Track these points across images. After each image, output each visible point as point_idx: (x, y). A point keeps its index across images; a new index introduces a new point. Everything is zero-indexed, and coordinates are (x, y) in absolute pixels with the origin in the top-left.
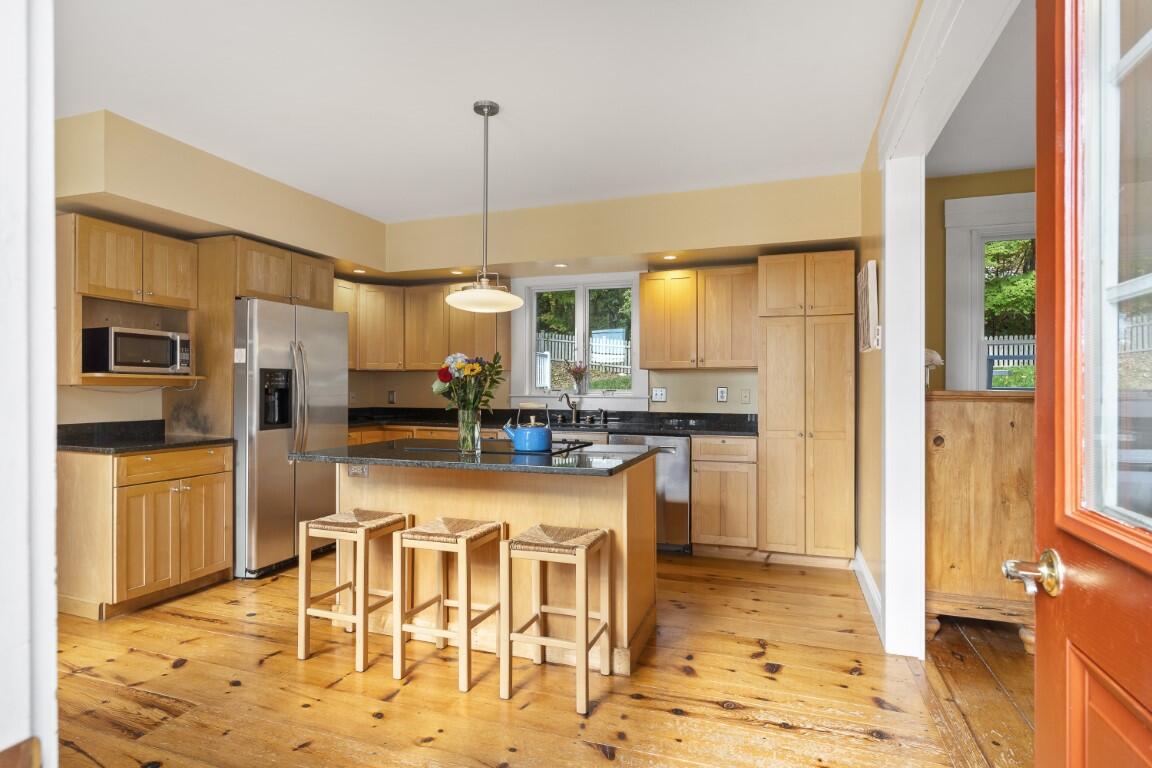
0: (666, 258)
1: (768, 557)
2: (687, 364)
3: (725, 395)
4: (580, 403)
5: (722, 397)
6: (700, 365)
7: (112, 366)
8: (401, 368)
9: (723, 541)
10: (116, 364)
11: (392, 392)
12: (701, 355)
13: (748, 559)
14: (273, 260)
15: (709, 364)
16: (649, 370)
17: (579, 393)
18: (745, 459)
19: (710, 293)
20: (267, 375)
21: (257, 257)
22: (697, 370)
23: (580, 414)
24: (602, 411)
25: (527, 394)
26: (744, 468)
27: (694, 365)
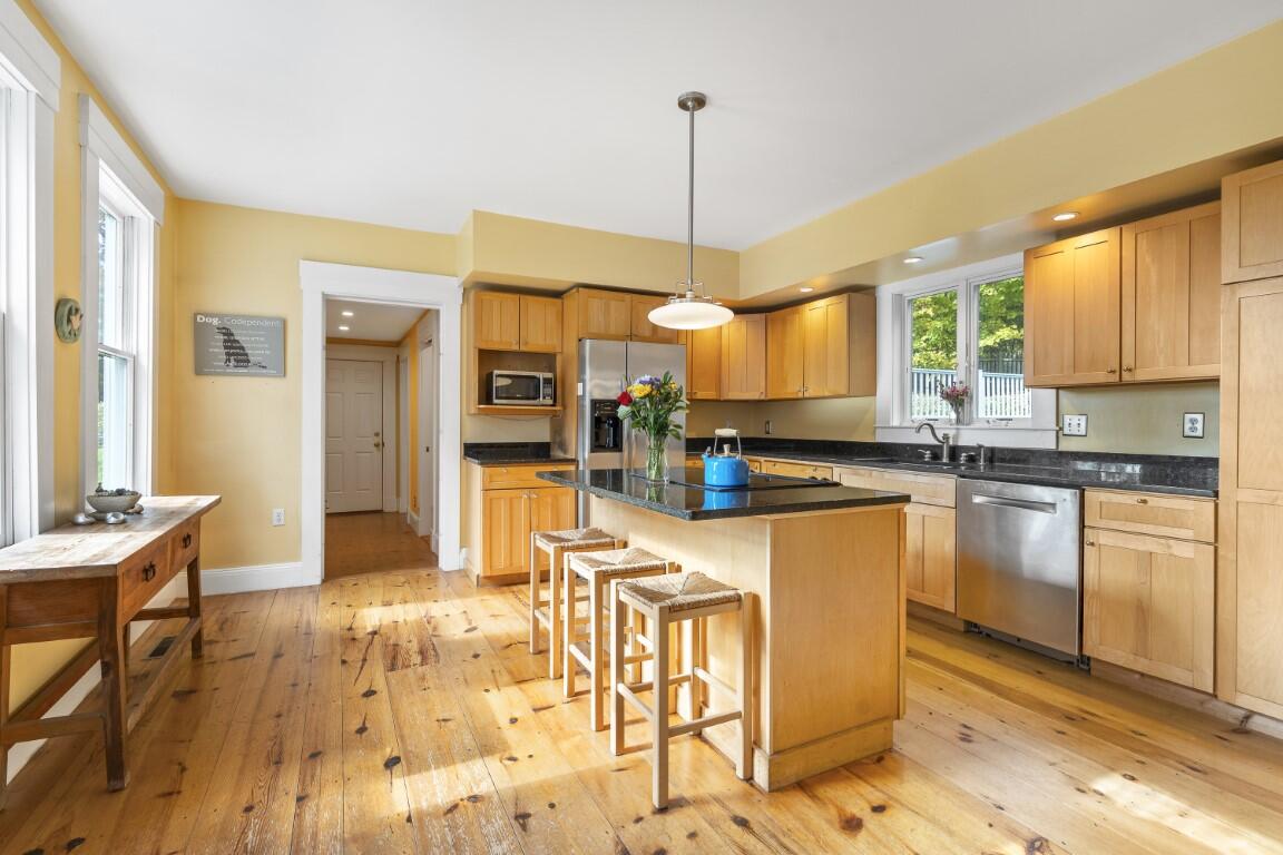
0: (1057, 219)
1: (1247, 718)
2: (1101, 377)
3: (1199, 426)
4: (956, 437)
5: (1193, 429)
6: (1127, 377)
7: (495, 401)
8: (763, 397)
9: (1141, 665)
10: (497, 398)
11: (768, 423)
12: (1128, 361)
13: (1199, 709)
14: (613, 303)
15: (1142, 375)
16: (1058, 388)
17: (958, 421)
18: (1188, 534)
19: (1146, 258)
20: (595, 404)
21: (596, 302)
22: (1121, 386)
23: (954, 452)
24: (980, 447)
25: (895, 422)
26: (1185, 551)
27: (1114, 378)
